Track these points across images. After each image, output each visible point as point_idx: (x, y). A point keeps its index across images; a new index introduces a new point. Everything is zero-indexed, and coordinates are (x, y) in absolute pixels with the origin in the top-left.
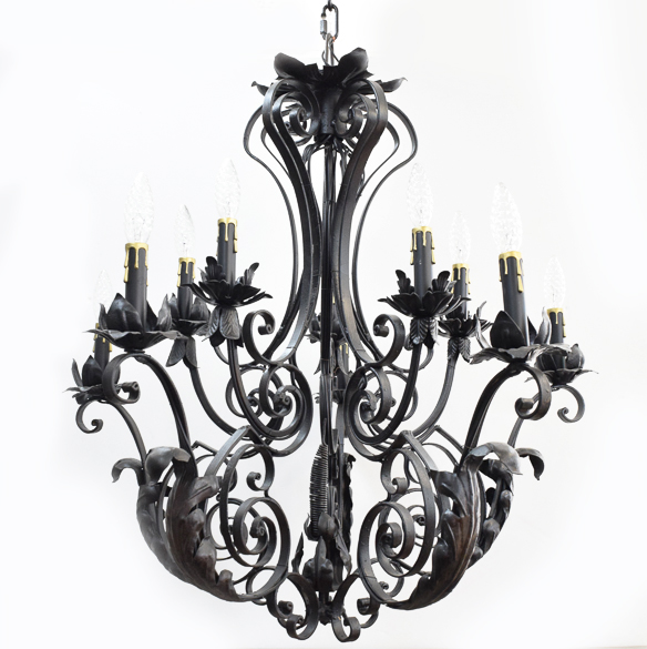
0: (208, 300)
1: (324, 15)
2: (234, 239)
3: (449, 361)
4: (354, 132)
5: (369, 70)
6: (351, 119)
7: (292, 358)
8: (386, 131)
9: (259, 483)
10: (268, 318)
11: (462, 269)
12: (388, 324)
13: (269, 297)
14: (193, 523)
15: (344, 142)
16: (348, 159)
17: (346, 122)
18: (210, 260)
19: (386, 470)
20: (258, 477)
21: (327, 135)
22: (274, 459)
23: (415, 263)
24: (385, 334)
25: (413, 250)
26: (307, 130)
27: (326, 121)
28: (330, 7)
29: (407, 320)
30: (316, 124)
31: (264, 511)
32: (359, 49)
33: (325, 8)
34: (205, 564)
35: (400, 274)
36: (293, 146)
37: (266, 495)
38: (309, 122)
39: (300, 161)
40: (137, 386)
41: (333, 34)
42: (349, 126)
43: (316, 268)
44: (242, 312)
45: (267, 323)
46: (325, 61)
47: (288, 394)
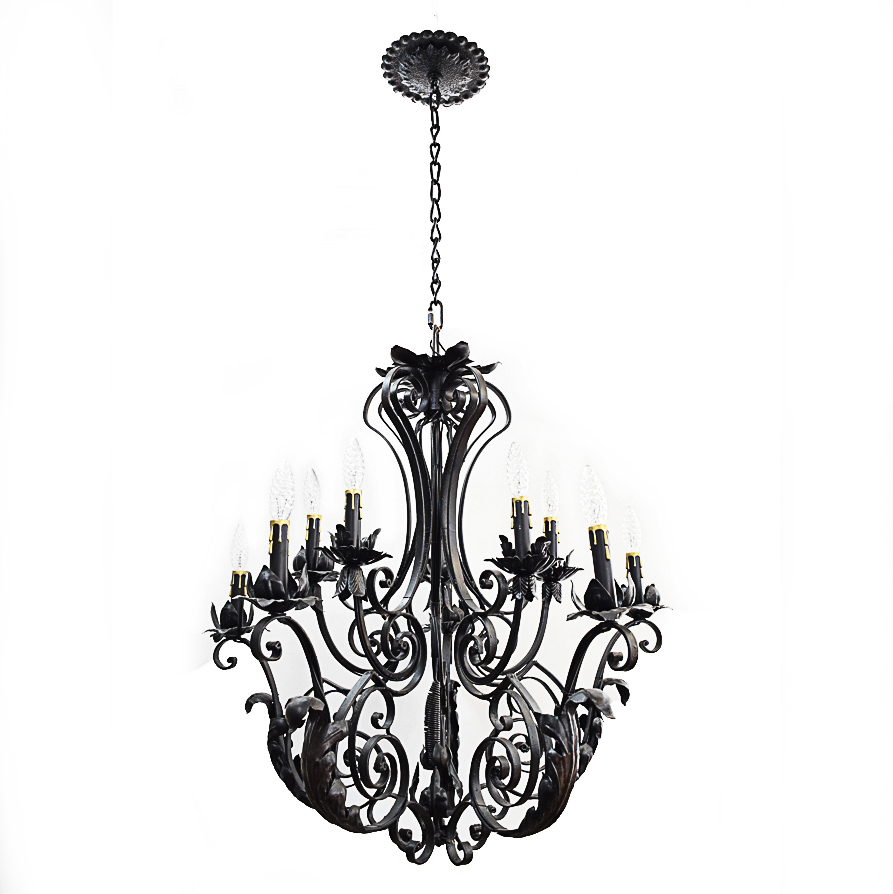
0: (338, 561)
1: (430, 309)
2: (359, 507)
3: (544, 603)
4: (459, 408)
5: (470, 358)
6: (456, 398)
7: (409, 607)
8: (488, 409)
9: (381, 723)
10: (388, 572)
11: (552, 521)
12: (492, 578)
13: (390, 557)
14: (327, 764)
15: (450, 416)
16: (454, 431)
17: (453, 400)
18: (339, 527)
19: (493, 709)
20: (381, 716)
21: (435, 411)
22: (395, 698)
23: (515, 528)
24: (490, 587)
25: (513, 516)
26: (417, 407)
27: (434, 400)
28: (436, 302)
29: (509, 576)
30: (425, 403)
31: (387, 747)
32: (462, 343)
33: (432, 303)
34: (337, 802)
35: (503, 538)
36: (405, 419)
37: (388, 732)
38: (419, 401)
39: (413, 434)
40: (280, 645)
41: (439, 325)
42: (454, 404)
43: (428, 525)
44: (366, 569)
45: (387, 578)
46: (433, 349)
47: (405, 639)
